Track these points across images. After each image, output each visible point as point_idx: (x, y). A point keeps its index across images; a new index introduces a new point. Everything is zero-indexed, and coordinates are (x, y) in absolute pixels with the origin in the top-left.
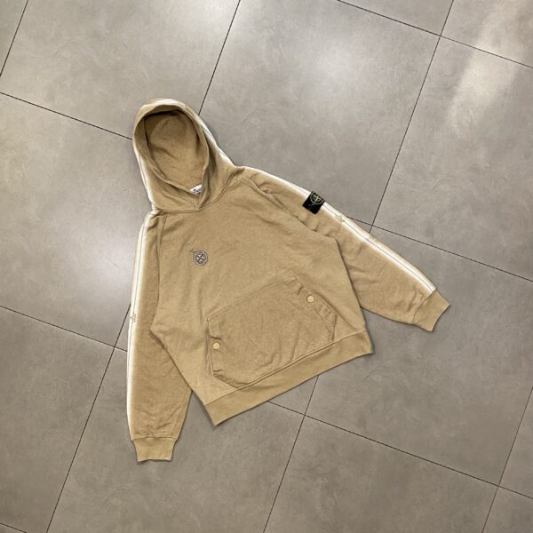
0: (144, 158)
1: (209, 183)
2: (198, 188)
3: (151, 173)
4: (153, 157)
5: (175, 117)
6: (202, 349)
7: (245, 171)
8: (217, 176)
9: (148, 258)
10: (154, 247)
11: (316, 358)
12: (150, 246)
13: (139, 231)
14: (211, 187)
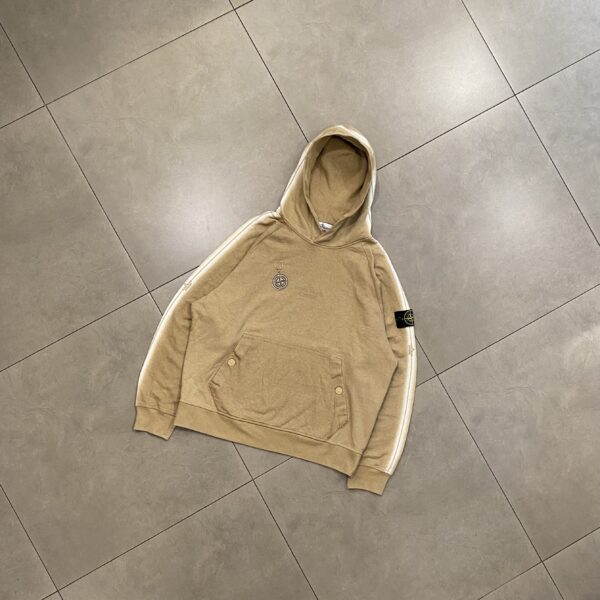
0: (306, 166)
1: (338, 230)
2: (327, 226)
3: (300, 182)
4: (312, 172)
5: (358, 156)
6: (218, 355)
7: (375, 246)
8: (350, 230)
9: (239, 246)
10: (251, 241)
11: (302, 442)
12: (249, 237)
13: (251, 218)
14: (338, 234)
